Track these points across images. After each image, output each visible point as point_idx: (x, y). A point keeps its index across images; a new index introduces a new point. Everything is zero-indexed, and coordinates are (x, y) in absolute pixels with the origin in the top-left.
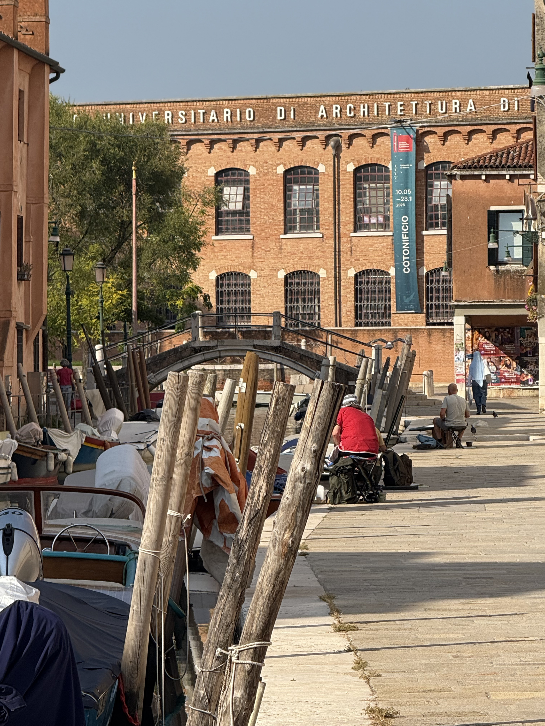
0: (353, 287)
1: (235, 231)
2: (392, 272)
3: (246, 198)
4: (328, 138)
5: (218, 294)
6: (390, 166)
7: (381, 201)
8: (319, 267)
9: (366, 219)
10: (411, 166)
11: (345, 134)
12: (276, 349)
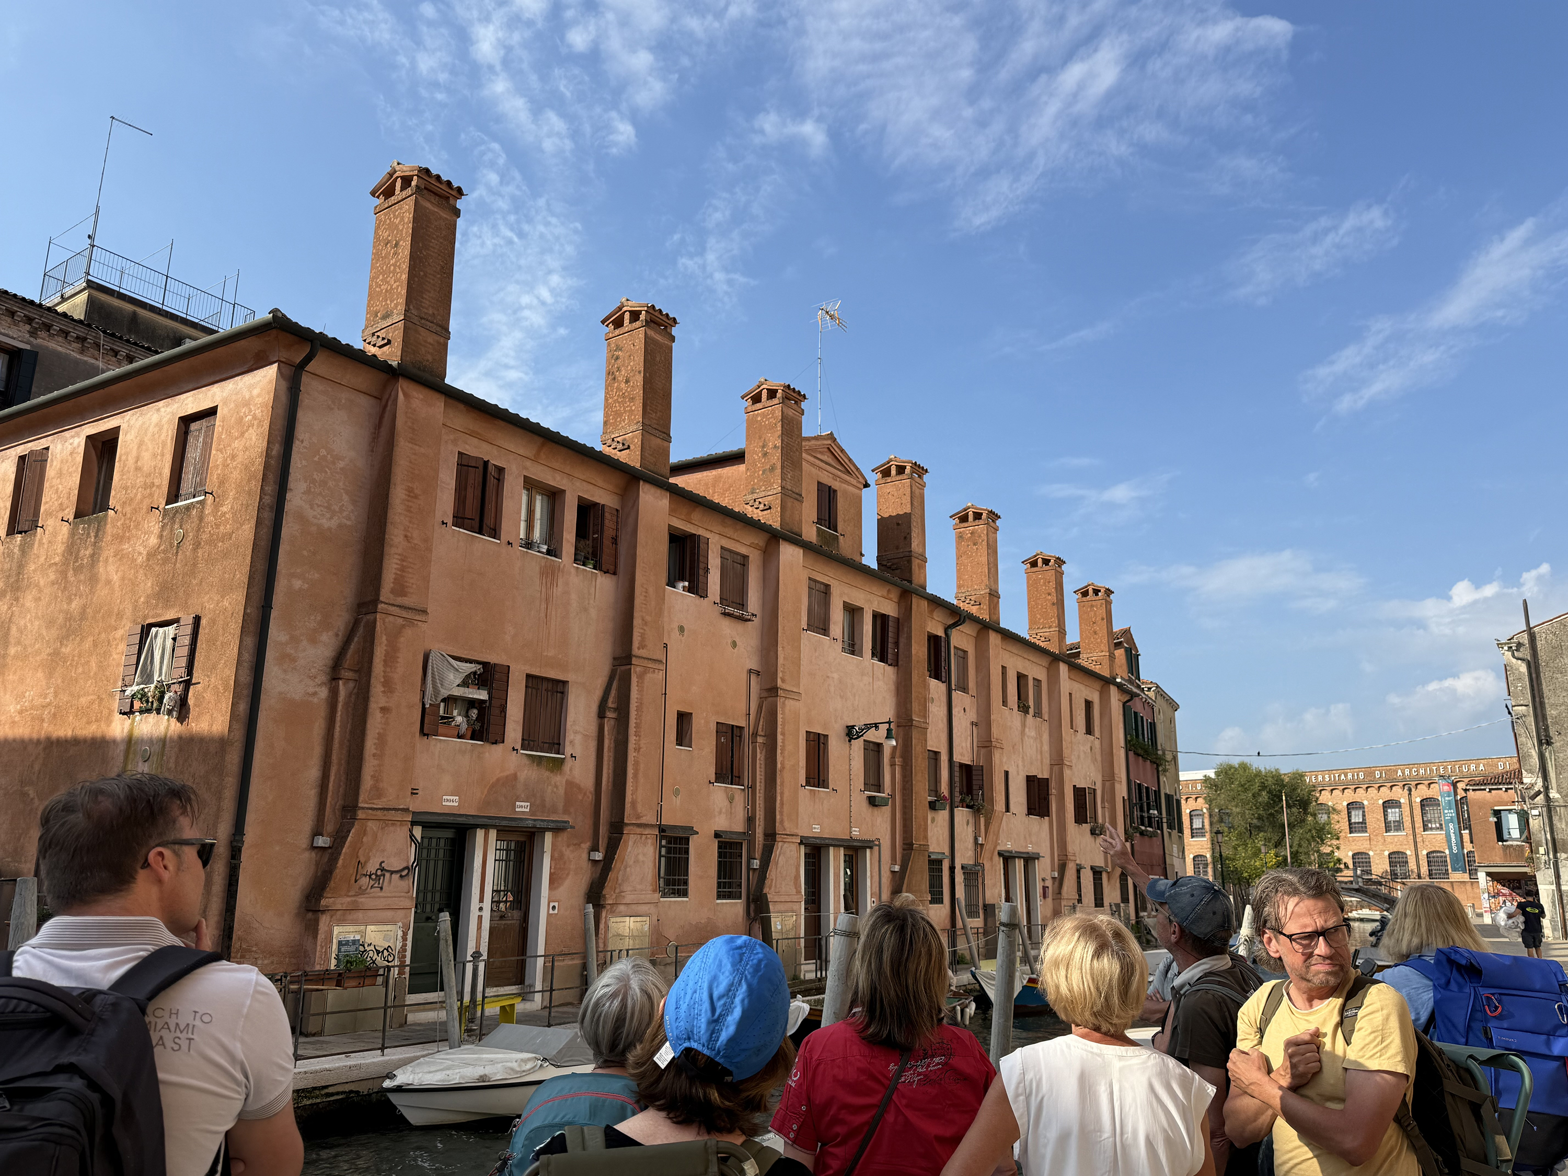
0: (1426, 860)
1: (1359, 832)
2: (1447, 852)
3: (1364, 816)
4: (1404, 785)
5: (1354, 863)
6: (1440, 799)
7: (1436, 815)
8: (1406, 849)
9: (1430, 825)
10: (1452, 798)
11: (1414, 783)
12: (1357, 890)
